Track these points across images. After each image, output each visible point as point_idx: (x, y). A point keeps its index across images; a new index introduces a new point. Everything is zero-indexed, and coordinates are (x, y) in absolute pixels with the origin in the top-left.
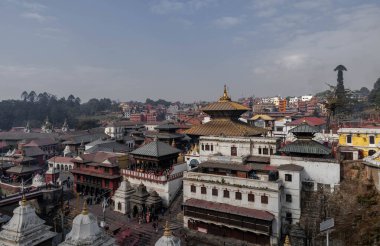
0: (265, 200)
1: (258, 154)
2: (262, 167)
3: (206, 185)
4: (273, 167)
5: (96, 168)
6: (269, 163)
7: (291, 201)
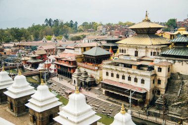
0: (143, 82)
5: (65, 61)
6: (153, 61)
7: (160, 84)
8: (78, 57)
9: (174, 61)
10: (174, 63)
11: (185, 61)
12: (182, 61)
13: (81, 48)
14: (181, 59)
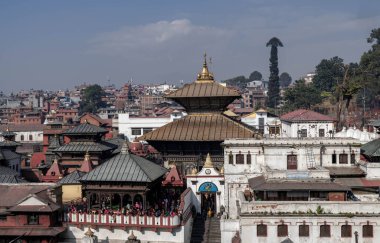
1: (331, 165)
2: (358, 182)
3: (287, 220)
4: (370, 181)
6: (363, 175)
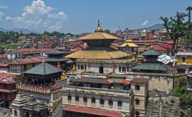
1: (119, 71)
3: (79, 95)
7: (139, 104)
8: (16, 78)
9: (151, 76)
10: (151, 79)
11: (162, 76)
12: (159, 76)
13: (21, 65)
14: (158, 74)
